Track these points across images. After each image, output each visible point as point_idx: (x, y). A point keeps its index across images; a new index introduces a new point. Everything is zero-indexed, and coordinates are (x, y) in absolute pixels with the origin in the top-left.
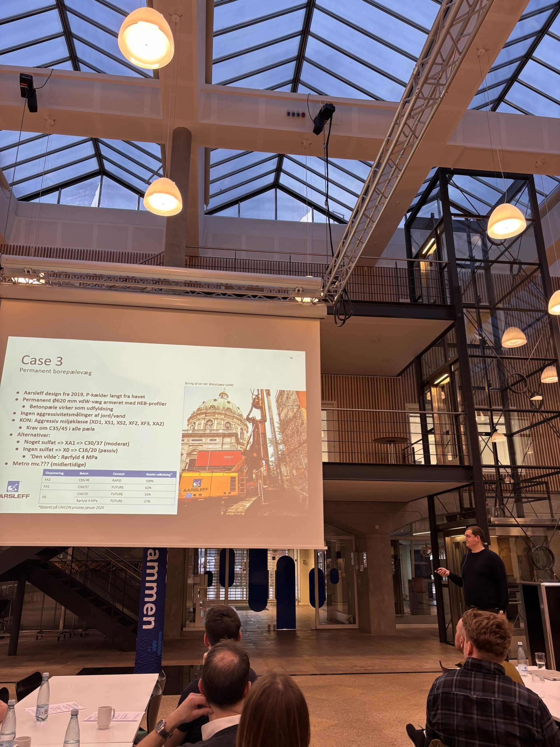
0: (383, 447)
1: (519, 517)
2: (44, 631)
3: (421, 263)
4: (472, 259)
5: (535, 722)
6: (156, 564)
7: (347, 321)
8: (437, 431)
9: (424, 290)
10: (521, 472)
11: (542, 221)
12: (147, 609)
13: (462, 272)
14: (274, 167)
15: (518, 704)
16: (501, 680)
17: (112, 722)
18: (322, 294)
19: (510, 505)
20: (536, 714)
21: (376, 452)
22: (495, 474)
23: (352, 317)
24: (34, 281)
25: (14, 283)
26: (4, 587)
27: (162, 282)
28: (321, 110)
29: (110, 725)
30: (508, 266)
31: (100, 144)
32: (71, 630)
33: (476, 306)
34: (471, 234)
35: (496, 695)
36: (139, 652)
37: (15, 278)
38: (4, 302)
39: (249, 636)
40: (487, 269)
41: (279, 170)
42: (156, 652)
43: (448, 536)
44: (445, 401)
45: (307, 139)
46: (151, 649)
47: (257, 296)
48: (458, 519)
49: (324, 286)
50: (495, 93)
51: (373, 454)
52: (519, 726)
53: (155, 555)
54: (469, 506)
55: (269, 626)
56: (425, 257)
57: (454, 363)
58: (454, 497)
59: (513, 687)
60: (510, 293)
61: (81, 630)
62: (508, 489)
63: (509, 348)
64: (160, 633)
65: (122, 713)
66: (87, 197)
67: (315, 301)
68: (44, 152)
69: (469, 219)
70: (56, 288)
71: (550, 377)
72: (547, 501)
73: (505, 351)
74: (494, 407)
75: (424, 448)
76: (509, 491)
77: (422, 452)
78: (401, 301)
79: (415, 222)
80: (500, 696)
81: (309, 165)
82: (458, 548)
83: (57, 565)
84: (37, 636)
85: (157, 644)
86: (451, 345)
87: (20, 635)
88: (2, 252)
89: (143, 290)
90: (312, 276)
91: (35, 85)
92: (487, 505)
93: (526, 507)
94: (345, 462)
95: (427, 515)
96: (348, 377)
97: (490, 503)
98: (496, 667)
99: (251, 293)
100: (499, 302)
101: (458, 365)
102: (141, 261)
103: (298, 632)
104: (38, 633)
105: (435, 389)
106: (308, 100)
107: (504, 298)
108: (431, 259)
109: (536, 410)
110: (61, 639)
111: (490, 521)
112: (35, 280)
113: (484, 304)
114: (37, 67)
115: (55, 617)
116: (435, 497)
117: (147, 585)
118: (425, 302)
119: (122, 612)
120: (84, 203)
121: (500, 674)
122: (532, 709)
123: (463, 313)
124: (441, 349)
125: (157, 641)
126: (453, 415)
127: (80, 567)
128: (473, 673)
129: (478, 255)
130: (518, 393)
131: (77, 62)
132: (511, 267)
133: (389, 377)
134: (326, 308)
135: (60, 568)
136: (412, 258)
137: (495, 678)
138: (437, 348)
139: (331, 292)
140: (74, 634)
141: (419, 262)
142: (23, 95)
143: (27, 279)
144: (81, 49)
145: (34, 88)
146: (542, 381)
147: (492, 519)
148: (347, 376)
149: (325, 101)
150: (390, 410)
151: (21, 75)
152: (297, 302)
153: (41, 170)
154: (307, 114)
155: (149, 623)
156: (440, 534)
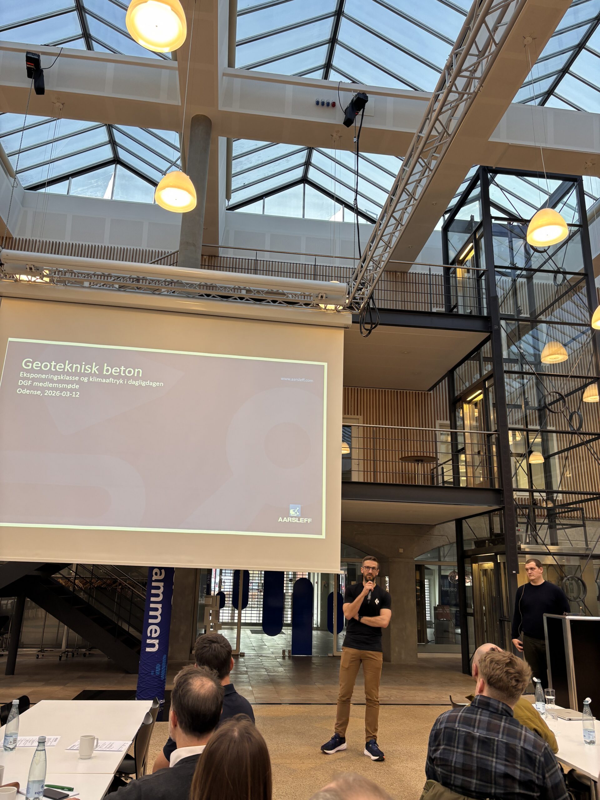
0: (411, 466)
1: (552, 544)
2: (45, 649)
3: (458, 269)
4: (514, 268)
5: (536, 769)
6: (161, 584)
7: (373, 331)
8: (468, 451)
9: (460, 300)
10: (557, 497)
11: (589, 227)
12: (151, 631)
13: (503, 280)
14: (303, 160)
15: (522, 747)
16: (508, 721)
17: (94, 752)
18: (347, 301)
19: (543, 532)
20: (540, 761)
21: (402, 472)
22: (528, 497)
23: (378, 326)
24: (37, 279)
25: (16, 281)
26: (4, 602)
27: (175, 283)
28: (353, 100)
29: (93, 755)
30: (552, 275)
31: (114, 130)
32: (74, 650)
33: (516, 317)
34: (513, 239)
35: (500, 736)
36: (141, 675)
37: (16, 275)
38: (4, 301)
39: (262, 662)
40: (530, 278)
41: (307, 164)
42: (159, 676)
43: (475, 563)
44: (477, 419)
45: (338, 132)
46: (155, 672)
47: (277, 301)
48: (487, 545)
49: (349, 292)
50: (545, 85)
51: (399, 474)
52: (521, 770)
53: (161, 574)
54: (499, 532)
55: (284, 652)
56: (462, 262)
57: (488, 378)
58: (483, 522)
59: (519, 730)
60: (552, 304)
61: (84, 650)
62: (543, 514)
63: (550, 364)
64: (165, 656)
65: (108, 742)
66: (99, 188)
67: (339, 309)
68: (51, 138)
69: (512, 223)
70: (61, 287)
71: (593, 396)
72: (583, 528)
73: (545, 367)
74: (530, 427)
75: (453, 469)
76: (544, 515)
77: (451, 473)
78: (434, 310)
79: (453, 225)
80: (505, 737)
81: (338, 158)
82: (486, 575)
83: (61, 581)
84: (38, 655)
85: (161, 667)
86: (486, 359)
87: (18, 653)
88: (3, 246)
89: (154, 292)
90: (337, 281)
91: (43, 65)
92: (519, 530)
93: (560, 534)
94: (369, 481)
95: (454, 540)
96: (376, 390)
97: (521, 530)
98: (504, 707)
99: (270, 297)
100: (541, 313)
101: (492, 381)
102: (153, 261)
103: (313, 659)
104: (39, 651)
105: (468, 405)
106: (339, 88)
107: (547, 309)
108: (469, 265)
109: (574, 431)
110: (63, 659)
111: (520, 548)
112: (38, 277)
113: (525, 316)
114: (45, 45)
115: (58, 635)
116: (464, 521)
117: (152, 606)
118: (461, 312)
119: (128, 633)
120: (96, 195)
121: (508, 715)
122: (536, 754)
123: (499, 326)
124: (476, 363)
125: (161, 664)
126: (486, 435)
127: (84, 584)
128: (480, 710)
129: (520, 262)
130: (555, 413)
131: (90, 40)
132: (555, 277)
133: (420, 392)
134: (351, 316)
135: (64, 584)
136: (448, 264)
137: (502, 718)
138: (472, 361)
139: (357, 299)
140: (77, 654)
141: (455, 268)
142: (29, 76)
143: (30, 277)
144: (93, 26)
145: (42, 68)
146: (584, 400)
147: (523, 546)
148: (374, 389)
149: (357, 90)
150: (419, 427)
151: (28, 53)
152: (321, 308)
153: (47, 159)
154: (337, 104)
155: (153, 645)
156: (468, 560)
